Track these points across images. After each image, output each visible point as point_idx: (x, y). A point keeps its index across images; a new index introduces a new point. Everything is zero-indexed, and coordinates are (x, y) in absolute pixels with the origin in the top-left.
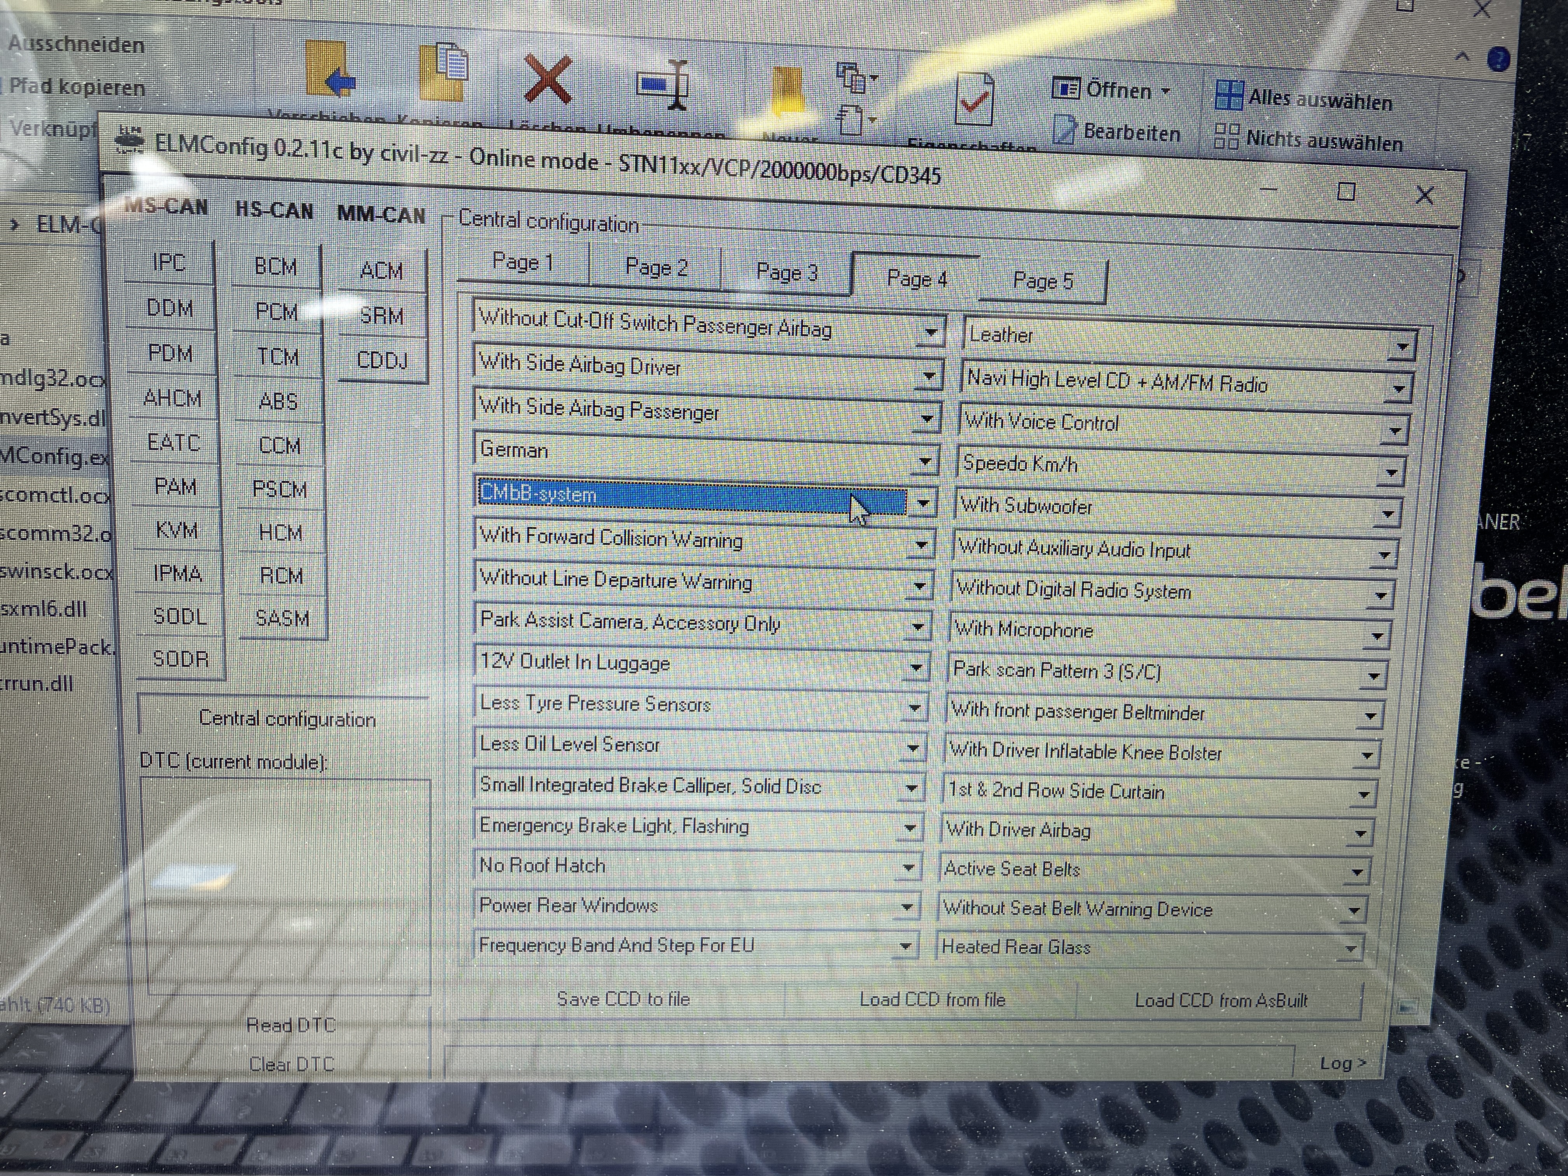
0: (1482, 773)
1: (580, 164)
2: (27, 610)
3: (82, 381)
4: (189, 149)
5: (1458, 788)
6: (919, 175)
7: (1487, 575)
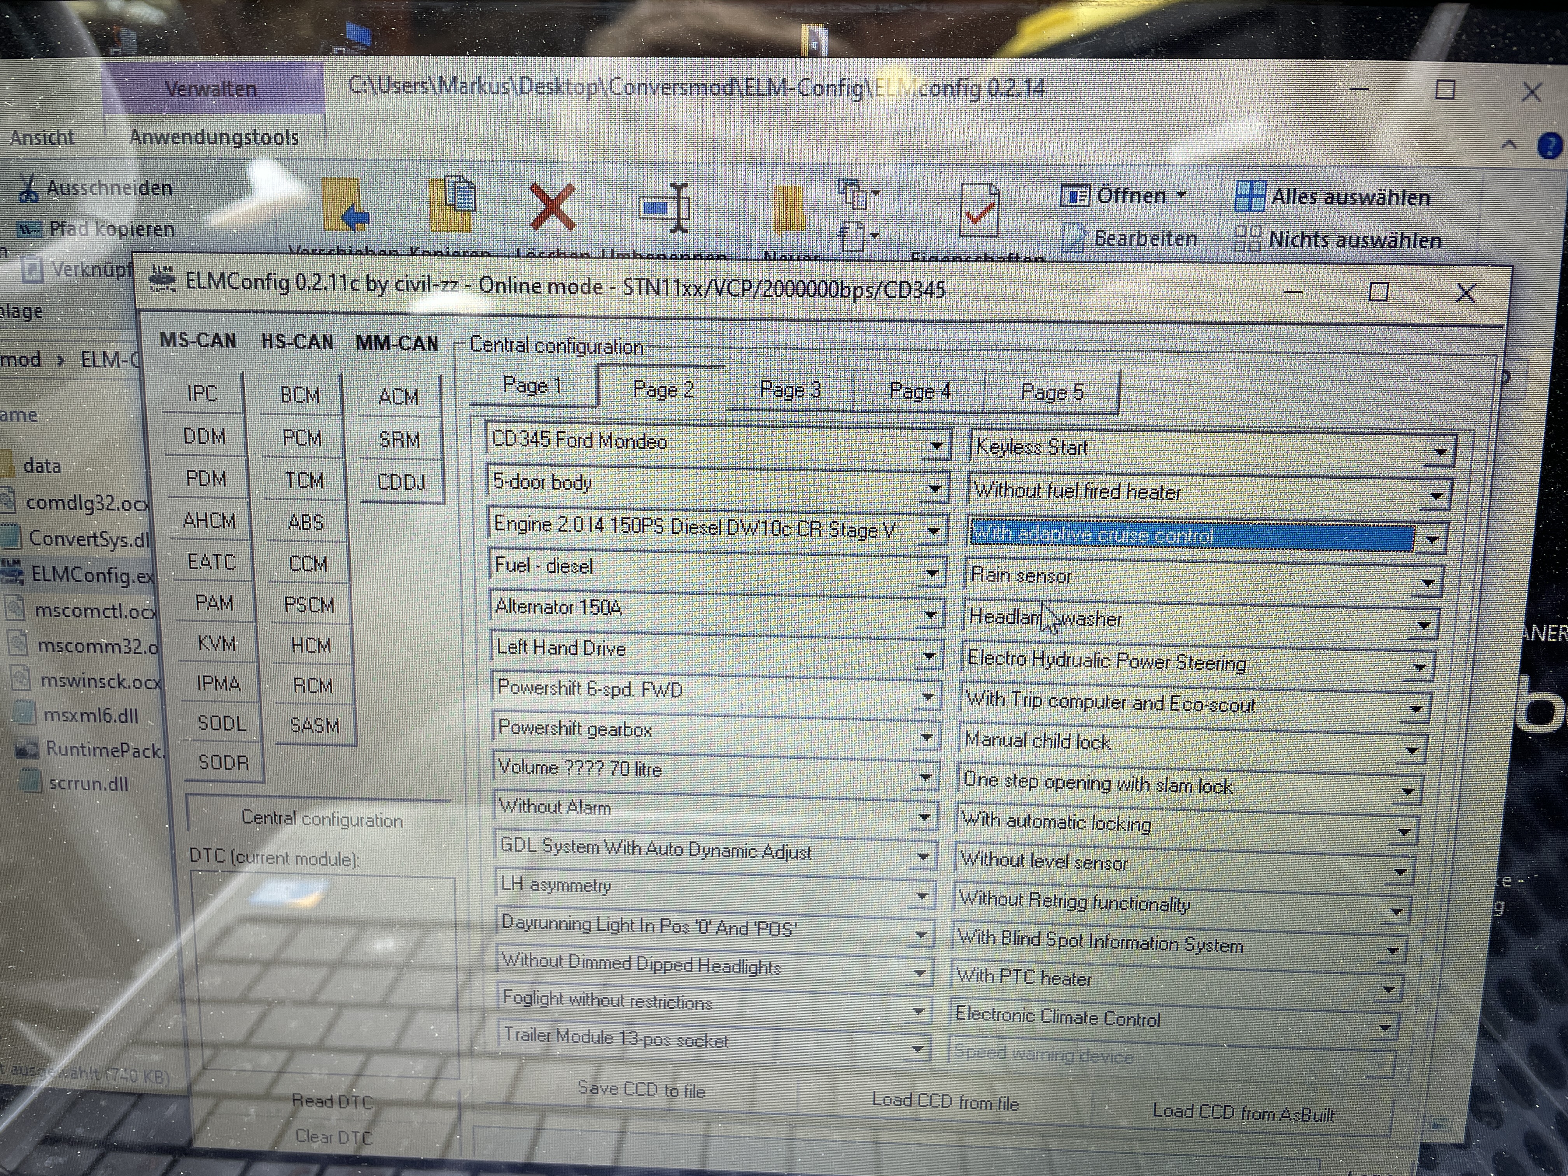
0: (1525, 893)
1: (586, 289)
2: (85, 716)
3: (128, 505)
4: (217, 286)
5: (1499, 907)
6: (923, 290)
7: (1533, 688)
